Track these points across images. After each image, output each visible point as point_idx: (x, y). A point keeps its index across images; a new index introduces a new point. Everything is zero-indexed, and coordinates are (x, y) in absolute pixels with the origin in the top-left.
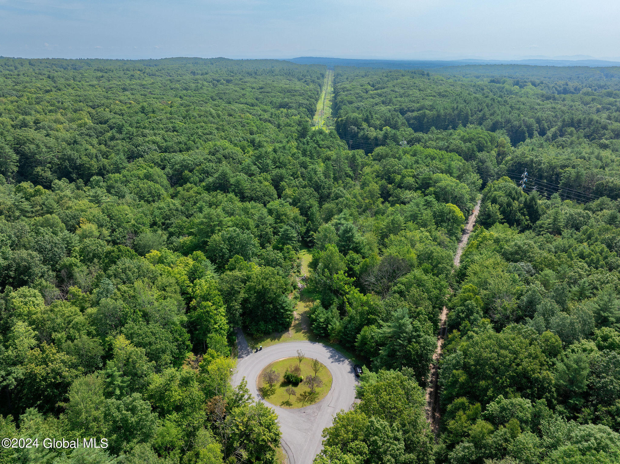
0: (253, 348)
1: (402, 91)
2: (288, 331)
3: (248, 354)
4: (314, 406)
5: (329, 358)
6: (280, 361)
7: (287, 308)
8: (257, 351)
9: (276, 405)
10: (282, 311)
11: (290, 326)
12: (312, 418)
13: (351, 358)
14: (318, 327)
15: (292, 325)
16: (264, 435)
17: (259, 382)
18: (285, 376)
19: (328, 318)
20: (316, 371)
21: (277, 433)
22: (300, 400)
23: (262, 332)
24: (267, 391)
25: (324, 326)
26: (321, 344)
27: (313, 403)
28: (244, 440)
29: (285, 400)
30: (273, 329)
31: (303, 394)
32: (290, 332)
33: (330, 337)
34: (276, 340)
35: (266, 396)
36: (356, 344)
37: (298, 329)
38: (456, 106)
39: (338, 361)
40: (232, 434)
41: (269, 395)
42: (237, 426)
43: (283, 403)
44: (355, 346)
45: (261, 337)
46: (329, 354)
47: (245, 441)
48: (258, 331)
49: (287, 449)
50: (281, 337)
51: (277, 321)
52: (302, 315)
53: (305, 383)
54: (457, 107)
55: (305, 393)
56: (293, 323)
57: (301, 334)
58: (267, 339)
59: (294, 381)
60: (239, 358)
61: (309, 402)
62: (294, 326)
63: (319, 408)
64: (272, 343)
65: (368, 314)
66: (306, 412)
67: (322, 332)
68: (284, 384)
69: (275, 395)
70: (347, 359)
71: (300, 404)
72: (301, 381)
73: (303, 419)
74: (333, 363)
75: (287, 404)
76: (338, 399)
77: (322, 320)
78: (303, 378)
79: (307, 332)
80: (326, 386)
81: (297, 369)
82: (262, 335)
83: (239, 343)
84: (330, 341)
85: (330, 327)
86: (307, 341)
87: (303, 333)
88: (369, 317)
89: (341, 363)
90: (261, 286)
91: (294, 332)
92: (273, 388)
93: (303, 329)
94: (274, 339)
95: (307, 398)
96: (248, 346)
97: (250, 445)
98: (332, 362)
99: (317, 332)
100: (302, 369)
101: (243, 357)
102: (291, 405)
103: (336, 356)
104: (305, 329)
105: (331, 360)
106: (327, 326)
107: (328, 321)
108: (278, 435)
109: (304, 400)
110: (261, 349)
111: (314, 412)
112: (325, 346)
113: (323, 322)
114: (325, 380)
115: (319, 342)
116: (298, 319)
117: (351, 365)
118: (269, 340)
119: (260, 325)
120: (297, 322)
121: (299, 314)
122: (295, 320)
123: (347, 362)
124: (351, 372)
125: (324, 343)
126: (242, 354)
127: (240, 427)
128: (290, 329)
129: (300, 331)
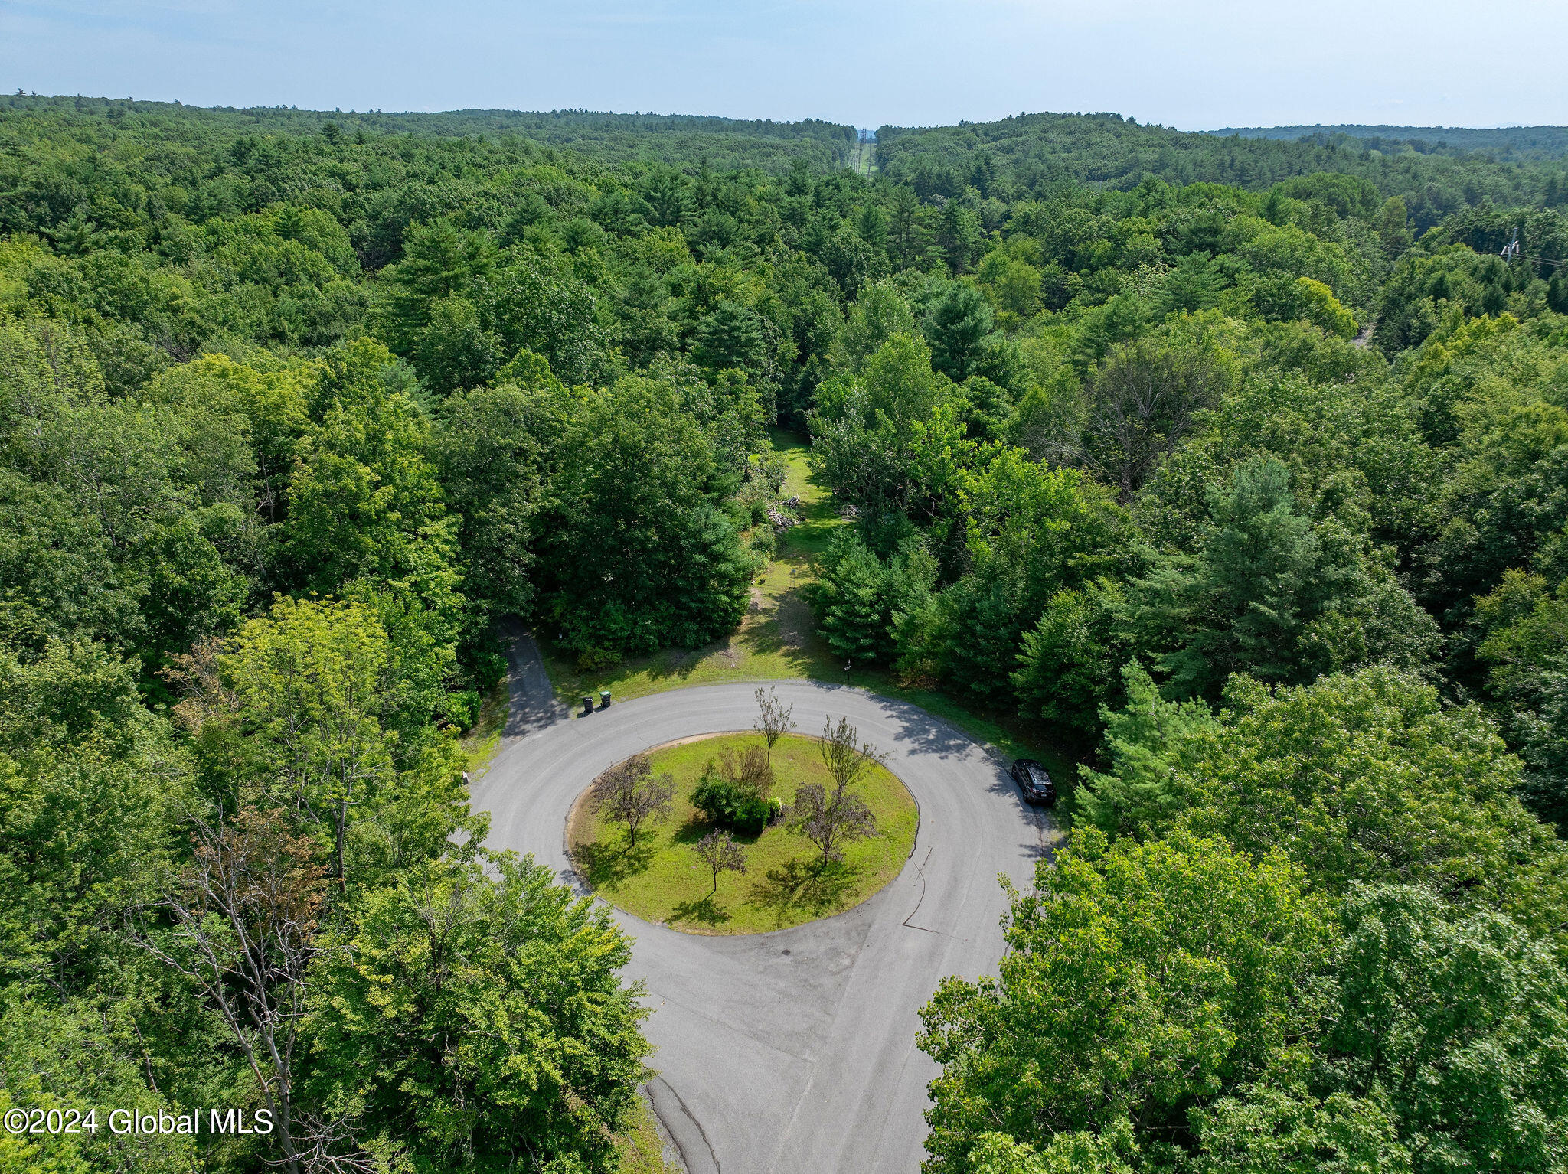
0: (571, 702)
1: (1068, 140)
2: (726, 646)
3: (550, 719)
4: (835, 924)
5: (898, 738)
6: (684, 747)
7: (719, 548)
8: (588, 711)
9: (645, 915)
10: (699, 558)
11: (734, 632)
12: (827, 982)
13: (997, 741)
14: (849, 622)
15: (743, 628)
16: (525, 1046)
17: (580, 824)
18: (700, 791)
19: (890, 585)
20: (843, 775)
21: (614, 1040)
22: (768, 898)
23: (614, 647)
24: (614, 857)
25: (876, 617)
26: (861, 690)
27: (831, 910)
28: (401, 1077)
29: (693, 898)
30: (661, 636)
31: (783, 872)
32: (731, 651)
33: (901, 663)
34: (675, 677)
35: (604, 878)
36: (1018, 678)
37: (765, 640)
38: (1227, 159)
39: (940, 747)
40: (327, 1039)
41: (620, 876)
42: (358, 990)
43: (684, 911)
44: (1011, 687)
45: (611, 666)
46: (897, 725)
47: (405, 1087)
48: (598, 640)
49: (686, 1134)
50: (693, 667)
51: (678, 605)
52: (781, 598)
53: (790, 828)
54: (1233, 161)
55: (791, 867)
56: (746, 621)
57: (777, 660)
58: (636, 671)
59: (740, 815)
60: (506, 734)
61: (811, 908)
62: (749, 632)
63: (862, 935)
64: (652, 685)
65: (1067, 552)
66: (794, 948)
67: (864, 641)
68: (690, 833)
69: (645, 877)
70: (981, 742)
71: (769, 916)
72: (774, 816)
73: (782, 984)
74: (918, 758)
75: (706, 912)
76: (950, 895)
77: (865, 593)
78: (780, 803)
79: (802, 652)
80: (891, 839)
81: (758, 774)
82: (617, 657)
83: (519, 685)
84: (898, 679)
85: (897, 618)
86: (803, 680)
87: (786, 655)
88: (1071, 563)
89: (953, 757)
90: (607, 438)
91: (751, 650)
92: (641, 845)
93: (786, 643)
94: (666, 671)
95: (800, 891)
96: (554, 696)
97: (440, 1108)
98: (913, 752)
99: (842, 644)
100: (779, 776)
101: (523, 733)
102: (724, 918)
103: (928, 732)
104: (793, 643)
105: (908, 744)
106: (886, 619)
107: (888, 598)
108: (622, 1052)
109: (787, 899)
110: (606, 703)
111: (834, 953)
112: (879, 698)
113: (872, 605)
114: (886, 817)
115: (851, 685)
116: (765, 611)
117: (998, 763)
118: (643, 676)
119: (607, 614)
120: (762, 619)
121: (770, 595)
122: (754, 611)
123: (976, 752)
124: (1001, 789)
125: (872, 688)
126: (524, 720)
127: (377, 998)
128: (733, 640)
129: (777, 646)
